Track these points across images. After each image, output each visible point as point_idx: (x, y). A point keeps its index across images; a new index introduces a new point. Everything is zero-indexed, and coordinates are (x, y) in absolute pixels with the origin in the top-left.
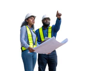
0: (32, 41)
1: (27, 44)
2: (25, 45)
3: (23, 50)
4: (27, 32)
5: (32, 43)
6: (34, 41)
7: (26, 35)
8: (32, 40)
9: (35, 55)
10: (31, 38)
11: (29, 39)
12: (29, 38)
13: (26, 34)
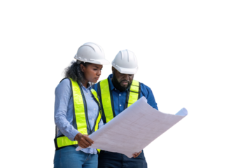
0: (85, 124)
1: (73, 128)
2: (68, 130)
3: (59, 146)
4: (72, 96)
5: (86, 129)
6: (92, 122)
7: (71, 106)
8: (85, 120)
9: (91, 162)
10: (84, 113)
11: (77, 118)
12: (76, 114)
13: (69, 104)
